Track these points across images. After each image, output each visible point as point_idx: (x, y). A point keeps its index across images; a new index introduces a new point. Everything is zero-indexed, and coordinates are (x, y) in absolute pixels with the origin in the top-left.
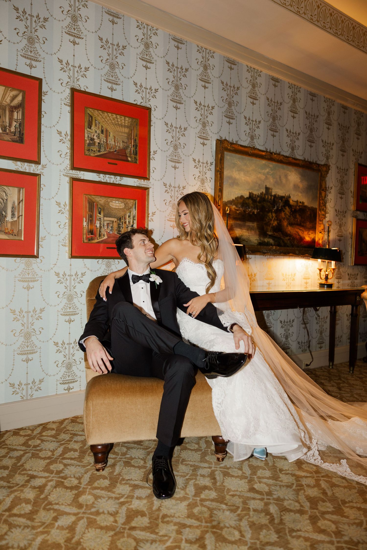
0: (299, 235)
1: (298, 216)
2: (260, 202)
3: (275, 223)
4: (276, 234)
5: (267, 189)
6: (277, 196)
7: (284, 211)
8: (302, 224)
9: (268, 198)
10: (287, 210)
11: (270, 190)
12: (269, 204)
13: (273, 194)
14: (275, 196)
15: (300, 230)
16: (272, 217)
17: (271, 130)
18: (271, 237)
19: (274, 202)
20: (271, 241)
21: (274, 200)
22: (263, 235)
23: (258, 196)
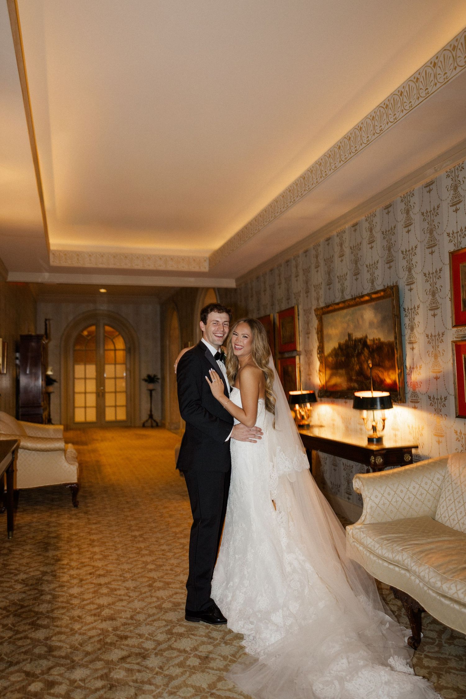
0: (379, 377)
1: (376, 355)
2: (345, 350)
3: (357, 368)
5: (349, 335)
6: (357, 339)
7: (363, 353)
8: (381, 364)
9: (350, 344)
10: (366, 351)
11: (352, 336)
12: (351, 349)
13: (354, 338)
14: (355, 340)
15: (379, 371)
16: (355, 361)
17: (355, 275)
18: (356, 381)
19: (355, 346)
20: (356, 385)
21: (355, 344)
22: (350, 380)
23: (344, 344)
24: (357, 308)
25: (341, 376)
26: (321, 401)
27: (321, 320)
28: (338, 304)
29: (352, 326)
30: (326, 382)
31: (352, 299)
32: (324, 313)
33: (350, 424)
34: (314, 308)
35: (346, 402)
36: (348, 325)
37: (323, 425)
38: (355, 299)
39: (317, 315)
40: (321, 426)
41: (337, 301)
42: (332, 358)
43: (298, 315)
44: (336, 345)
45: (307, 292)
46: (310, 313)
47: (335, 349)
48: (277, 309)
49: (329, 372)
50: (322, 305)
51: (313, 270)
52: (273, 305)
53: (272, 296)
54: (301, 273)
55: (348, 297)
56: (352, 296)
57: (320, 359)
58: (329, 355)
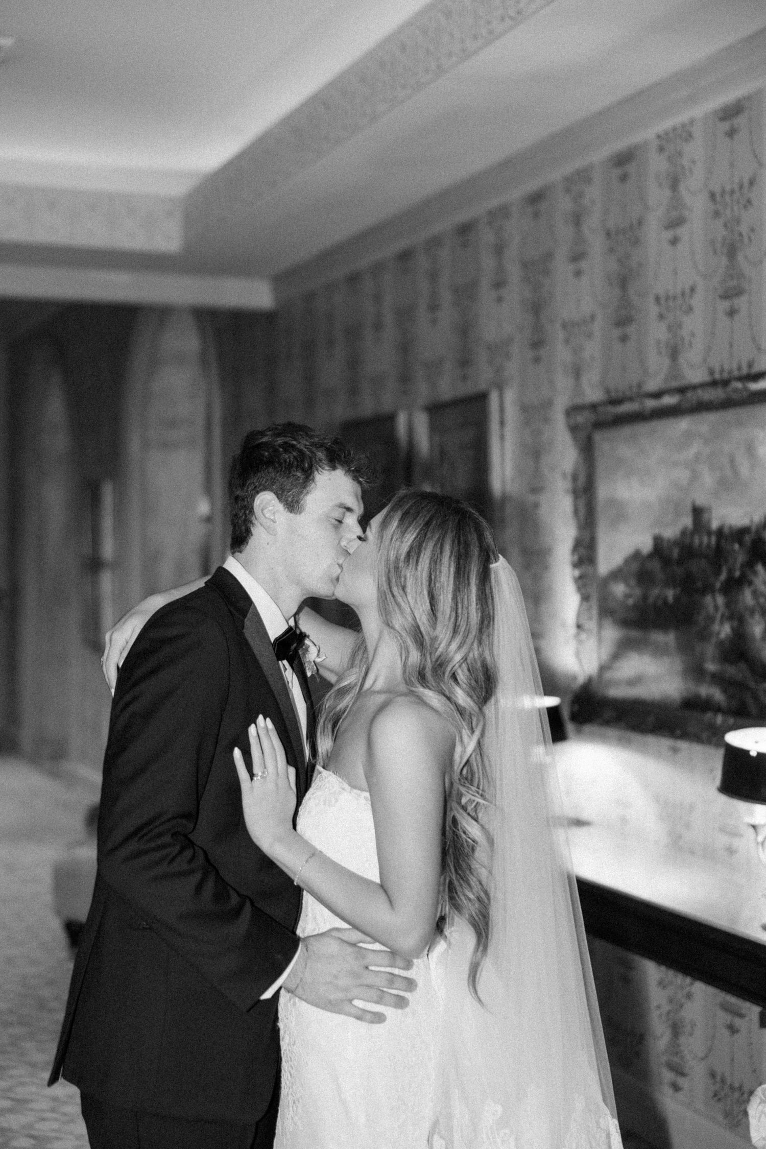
2: (680, 562)
3: (725, 630)
4: (731, 671)
5: (697, 512)
6: (726, 530)
7: (750, 583)
9: (701, 544)
11: (706, 516)
12: (703, 563)
13: (715, 525)
14: (720, 532)
16: (716, 608)
17: (725, 296)
18: (717, 679)
19: (718, 555)
20: (717, 694)
21: (718, 546)
22: (696, 671)
23: (676, 543)
24: (729, 415)
25: (659, 651)
26: (579, 732)
27: (587, 449)
28: (657, 395)
29: (708, 479)
30: (603, 669)
31: (714, 383)
32: (599, 425)
33: (688, 826)
34: (561, 403)
35: (675, 750)
36: (695, 477)
37: (584, 816)
38: (725, 383)
39: (574, 429)
40: (579, 823)
41: (652, 385)
42: (627, 585)
43: (502, 423)
44: (645, 544)
45: (537, 344)
46: (547, 420)
47: (637, 555)
48: (423, 392)
49: (612, 633)
50: (593, 394)
51: (562, 267)
52: (405, 378)
53: (405, 348)
54: (514, 272)
55: (696, 376)
56: (711, 372)
57: (582, 583)
58: (616, 575)
